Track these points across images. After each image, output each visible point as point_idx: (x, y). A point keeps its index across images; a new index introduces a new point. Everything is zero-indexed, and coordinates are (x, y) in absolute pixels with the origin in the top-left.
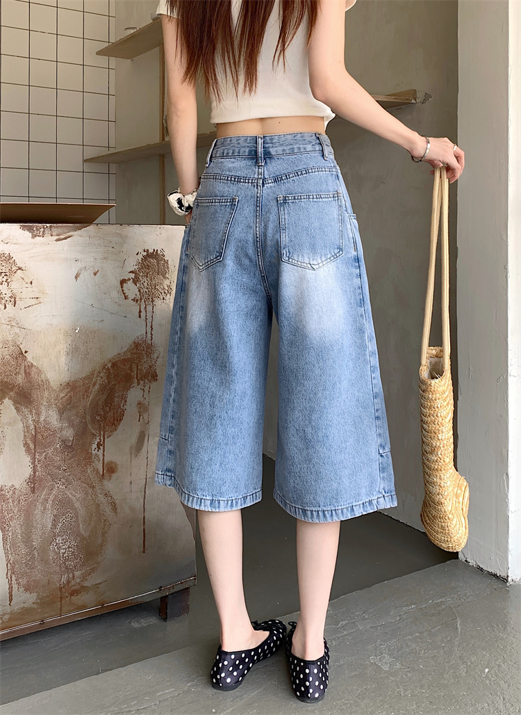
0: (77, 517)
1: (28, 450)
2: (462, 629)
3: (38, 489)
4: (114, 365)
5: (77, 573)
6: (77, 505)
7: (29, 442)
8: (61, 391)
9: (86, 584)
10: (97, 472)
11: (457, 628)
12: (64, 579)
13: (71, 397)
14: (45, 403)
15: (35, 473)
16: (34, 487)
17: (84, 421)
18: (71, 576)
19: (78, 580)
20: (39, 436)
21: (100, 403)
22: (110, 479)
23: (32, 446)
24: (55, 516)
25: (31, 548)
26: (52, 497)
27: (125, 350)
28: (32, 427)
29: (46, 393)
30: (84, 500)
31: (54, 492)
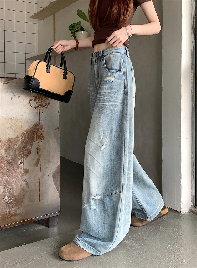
0: (13, 189)
4: (27, 133)
5: (13, 209)
6: (13, 184)
8: (6, 142)
9: (17, 213)
10: (21, 172)
11: (159, 230)
12: (8, 211)
13: (10, 145)
17: (15, 154)
18: (11, 210)
19: (14, 211)
21: (21, 147)
22: (26, 175)
24: (4, 188)
26: (3, 181)
27: (31, 127)
30: (16, 182)
31: (4, 179)
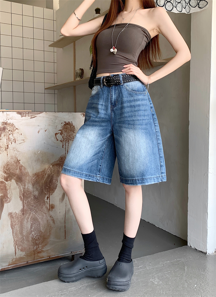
0: (40, 225)
1: (21, 199)
2: (187, 270)
3: (25, 214)
4: (53, 166)
5: (40, 246)
6: (40, 220)
7: (21, 196)
8: (33, 177)
9: (43, 250)
10: (47, 208)
11: (185, 270)
12: (35, 248)
13: (37, 179)
14: (27, 182)
15: (24, 208)
16: (23, 213)
17: (42, 188)
18: (38, 246)
19: (40, 248)
20: (25, 194)
21: (48, 182)
22: (52, 211)
23: (22, 197)
24: (31, 224)
25: (23, 236)
26: (30, 217)
27: (57, 160)
28: (22, 190)
29: (28, 178)
30: (42, 218)
31: (31, 215)
